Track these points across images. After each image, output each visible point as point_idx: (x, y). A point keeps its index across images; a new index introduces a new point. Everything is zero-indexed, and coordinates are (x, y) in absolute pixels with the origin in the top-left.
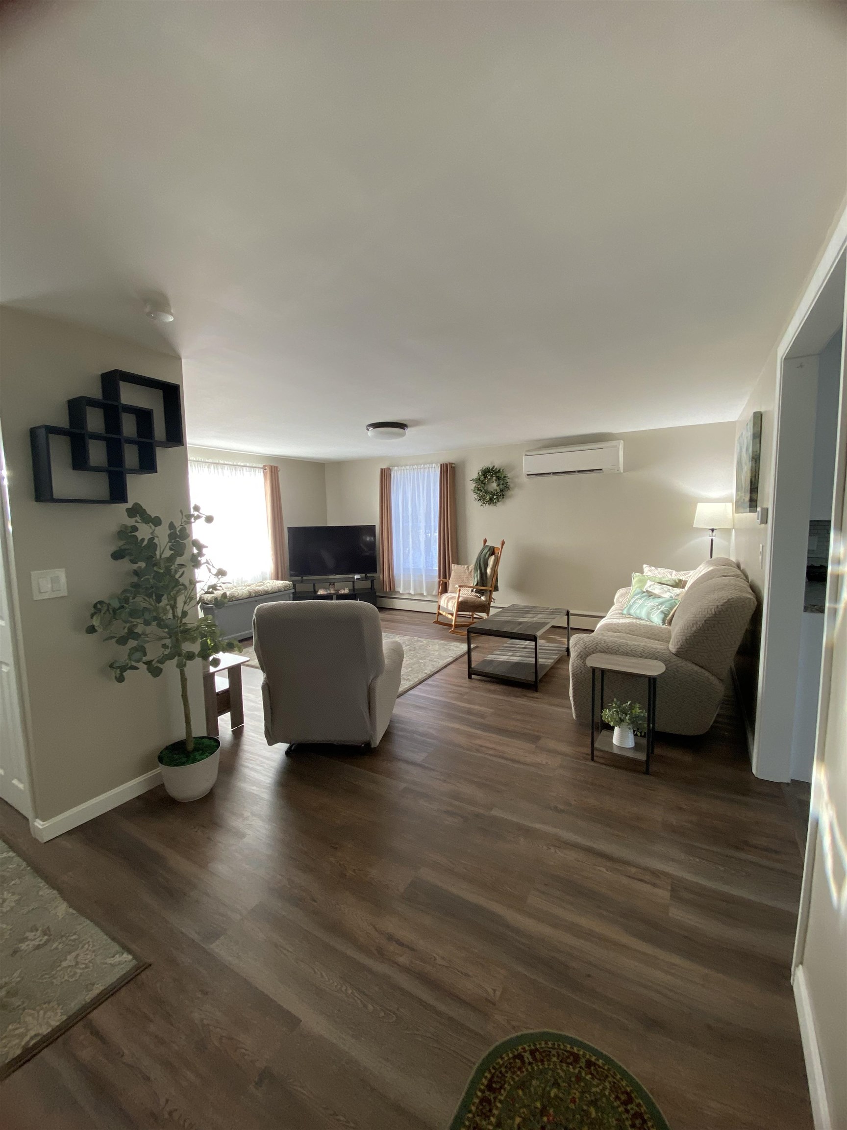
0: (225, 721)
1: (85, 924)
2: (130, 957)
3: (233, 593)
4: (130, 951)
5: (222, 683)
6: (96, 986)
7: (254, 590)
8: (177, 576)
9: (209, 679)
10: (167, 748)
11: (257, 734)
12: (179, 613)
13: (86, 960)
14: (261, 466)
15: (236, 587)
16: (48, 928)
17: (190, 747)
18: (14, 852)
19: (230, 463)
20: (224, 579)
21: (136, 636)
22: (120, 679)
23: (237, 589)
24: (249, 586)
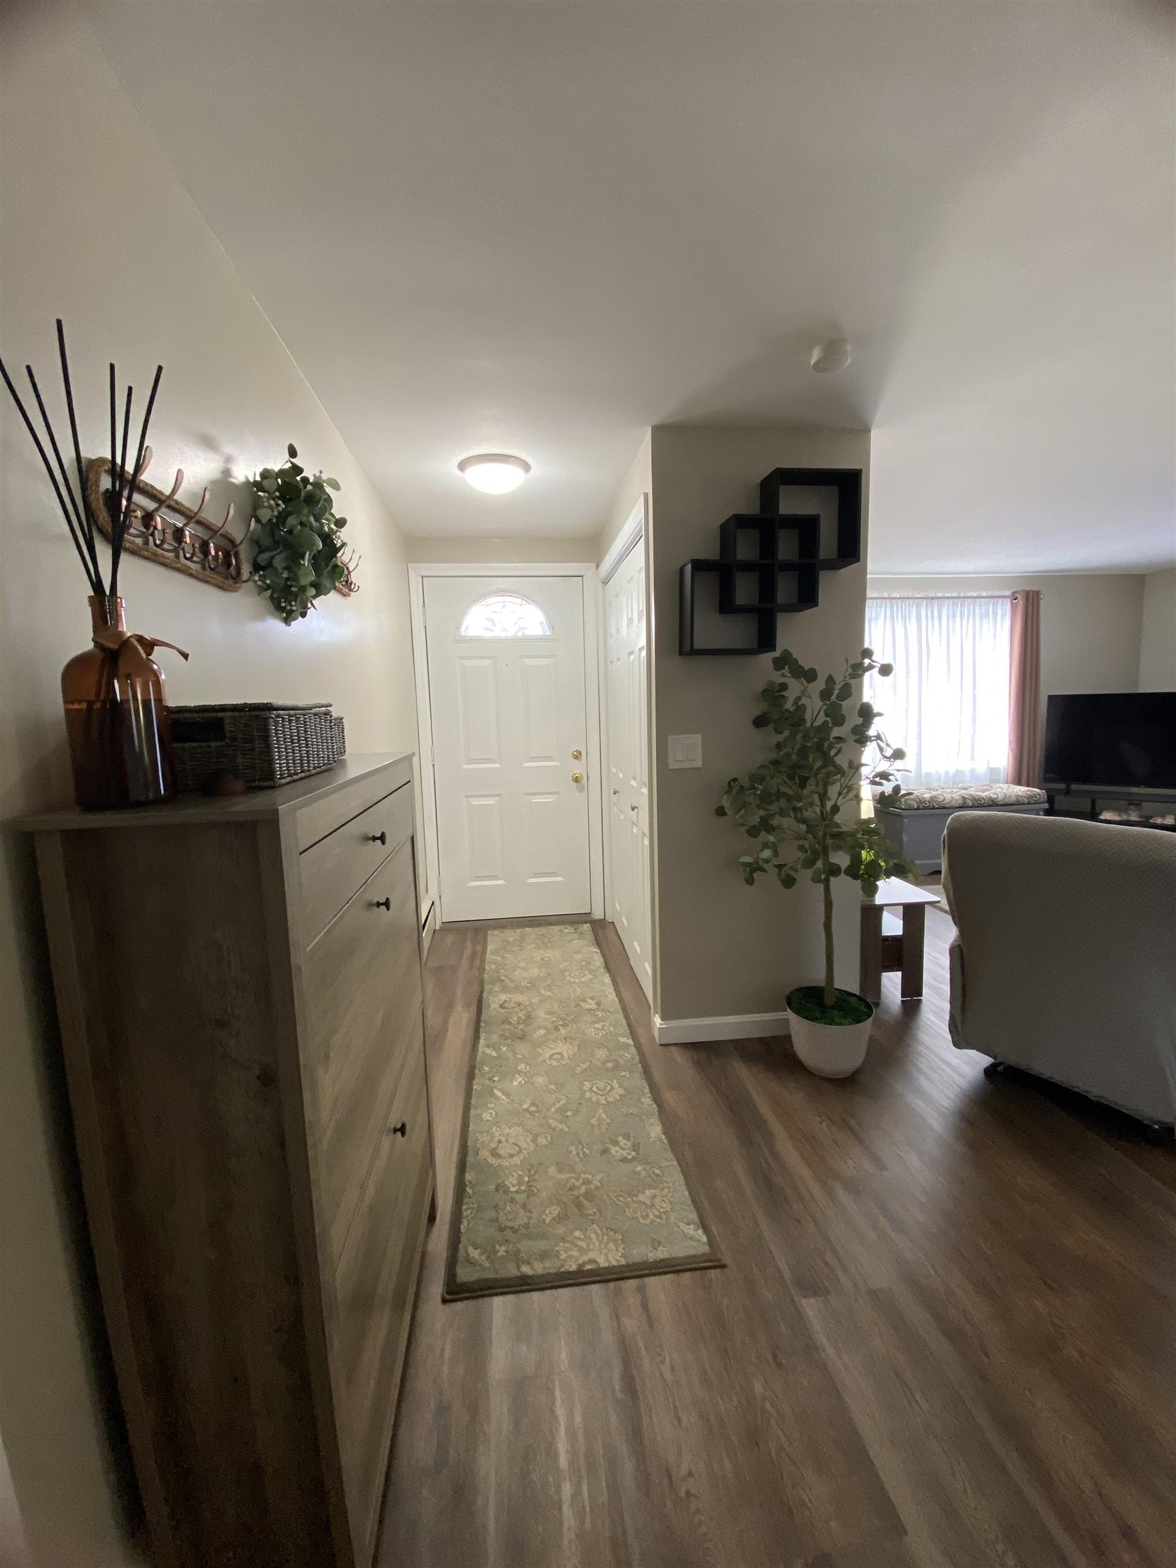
0: (892, 982)
1: (671, 1163)
2: (705, 1239)
3: (936, 797)
4: (707, 1231)
5: (892, 925)
6: (661, 1248)
7: (972, 796)
8: (832, 753)
9: (872, 914)
10: (800, 990)
11: (940, 1021)
12: (829, 805)
13: (661, 1207)
14: (1008, 593)
15: (942, 788)
16: (639, 1143)
17: (829, 1000)
18: (633, 1040)
19: (954, 595)
20: (899, 764)
21: (770, 829)
22: (750, 881)
23: (944, 792)
24: (966, 789)
